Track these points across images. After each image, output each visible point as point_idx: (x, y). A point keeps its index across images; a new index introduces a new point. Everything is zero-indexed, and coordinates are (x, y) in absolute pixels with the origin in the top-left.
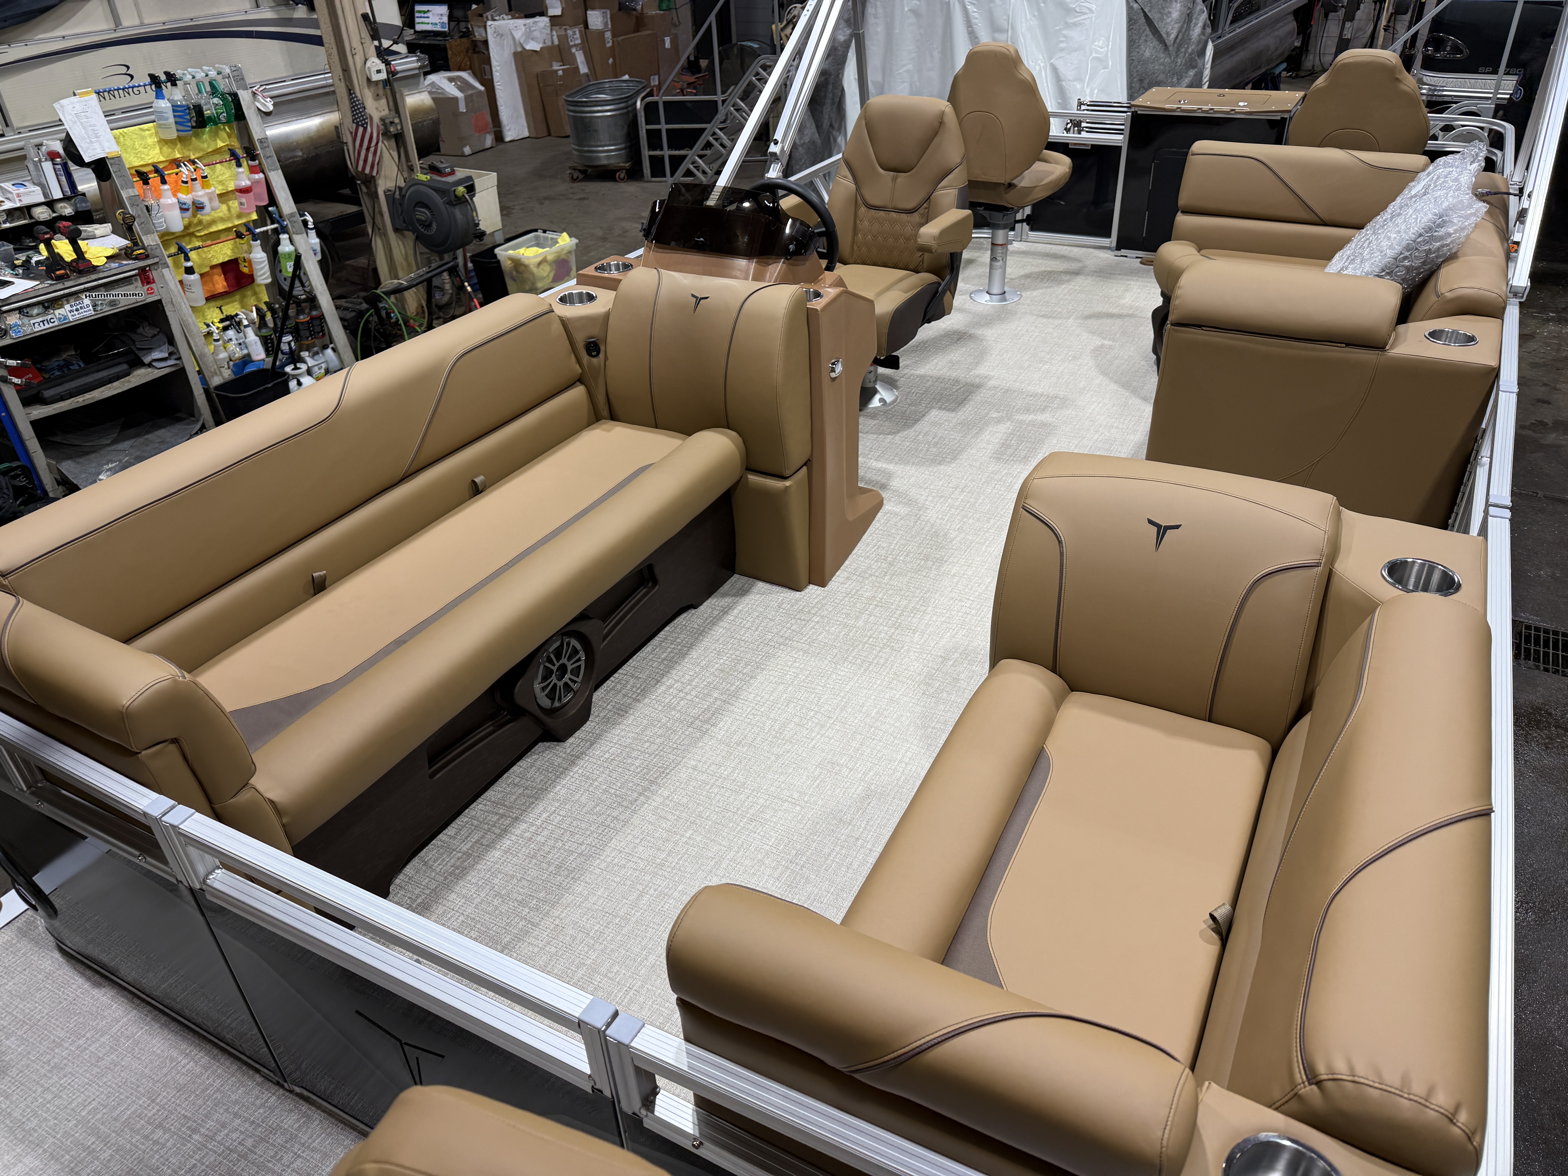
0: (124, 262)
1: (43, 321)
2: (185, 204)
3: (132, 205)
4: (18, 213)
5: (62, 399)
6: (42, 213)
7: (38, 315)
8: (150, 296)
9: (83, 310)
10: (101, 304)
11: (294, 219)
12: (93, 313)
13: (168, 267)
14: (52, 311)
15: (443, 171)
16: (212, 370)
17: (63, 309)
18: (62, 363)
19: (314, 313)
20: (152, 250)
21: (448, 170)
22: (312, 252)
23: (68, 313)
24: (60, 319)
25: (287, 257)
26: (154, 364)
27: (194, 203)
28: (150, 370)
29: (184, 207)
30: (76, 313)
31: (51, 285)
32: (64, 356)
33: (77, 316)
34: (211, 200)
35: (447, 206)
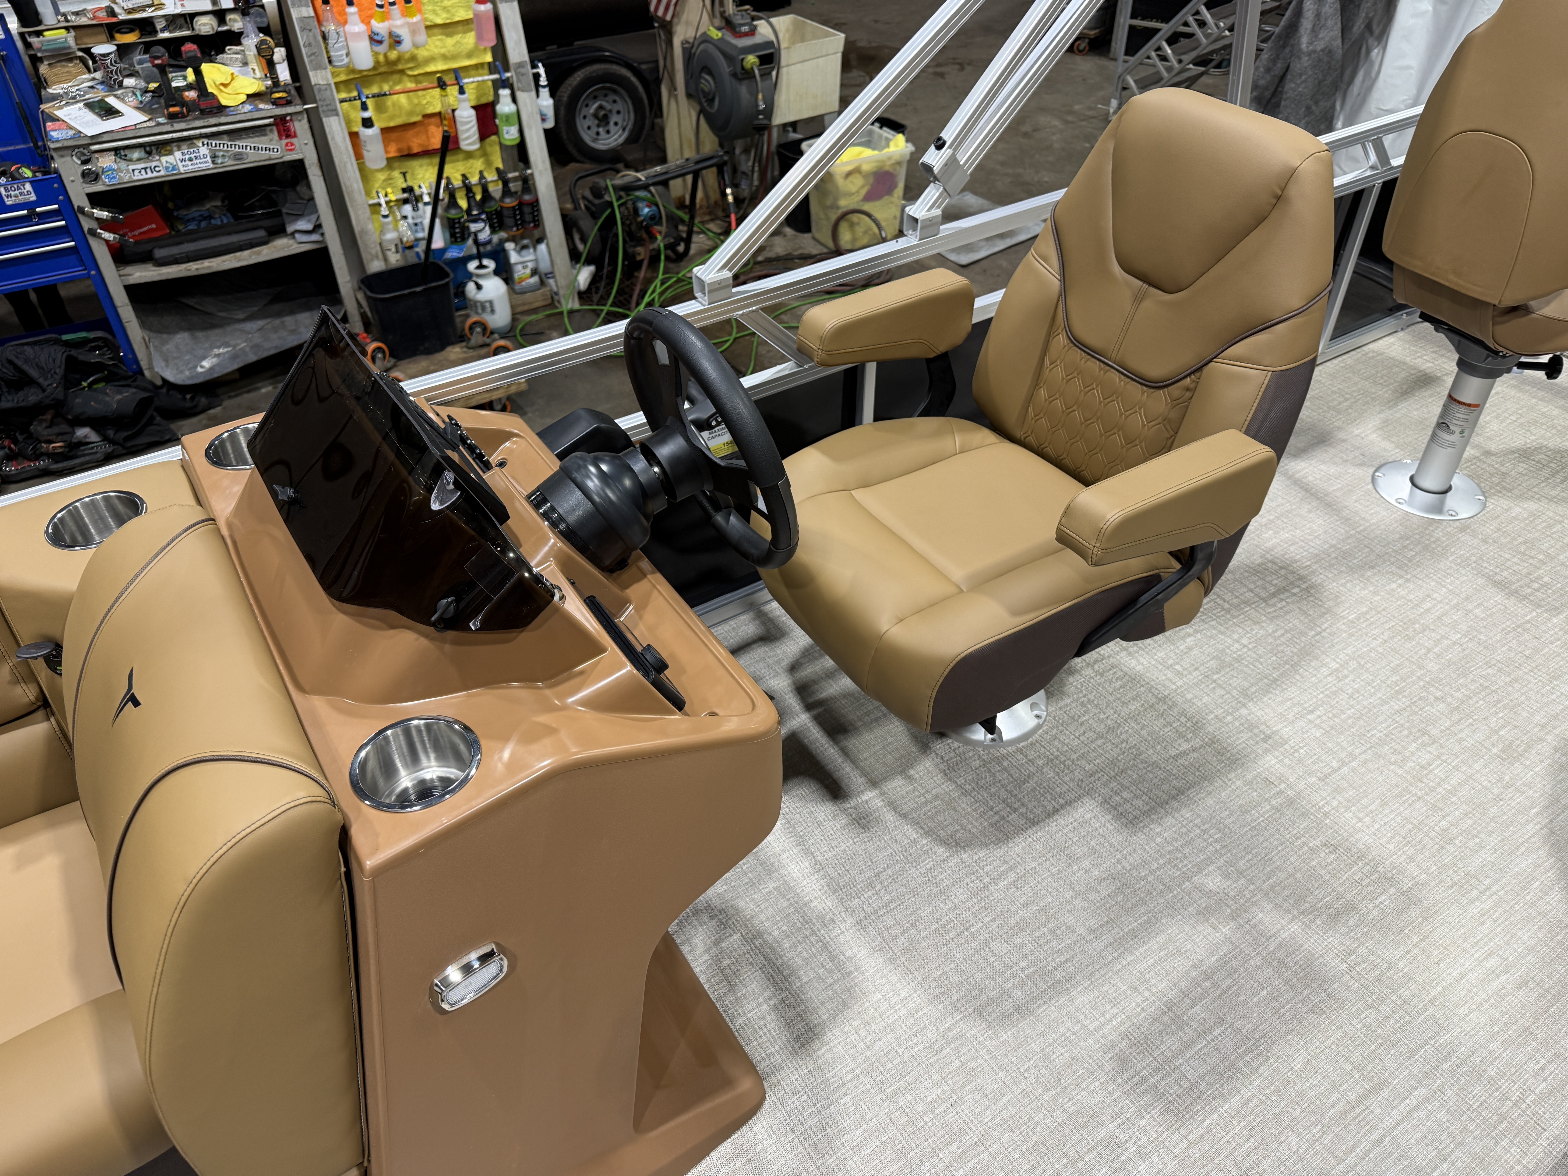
0: (262, 106)
1: (145, 169)
2: (377, 34)
3: (303, 29)
4: (181, 21)
5: (176, 261)
6: (204, 25)
7: (139, 160)
8: (289, 153)
9: (198, 161)
10: (223, 156)
11: (522, 70)
12: (211, 166)
13: (337, 115)
14: (157, 158)
15: (738, 29)
16: (373, 252)
17: (171, 157)
18: (206, 214)
19: (527, 197)
20: (319, 90)
21: (745, 29)
22: (538, 118)
23: (179, 162)
24: (167, 168)
25: (504, 119)
26: (297, 235)
27: (391, 34)
28: (291, 242)
29: (376, 38)
30: (190, 163)
31: (159, 124)
32: (208, 206)
33: (191, 167)
34: (414, 32)
35: (733, 80)
